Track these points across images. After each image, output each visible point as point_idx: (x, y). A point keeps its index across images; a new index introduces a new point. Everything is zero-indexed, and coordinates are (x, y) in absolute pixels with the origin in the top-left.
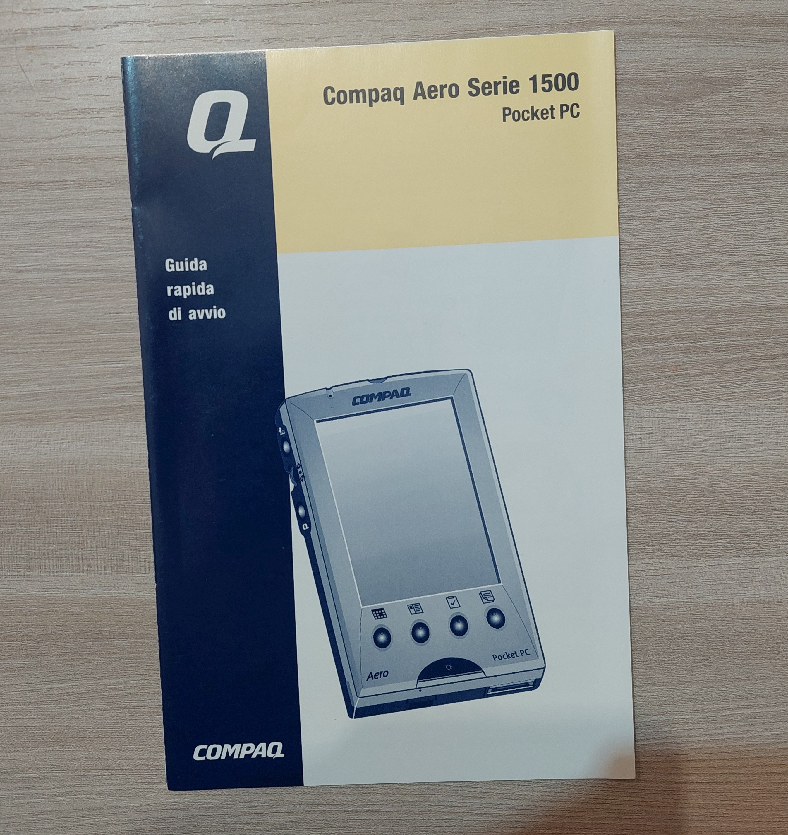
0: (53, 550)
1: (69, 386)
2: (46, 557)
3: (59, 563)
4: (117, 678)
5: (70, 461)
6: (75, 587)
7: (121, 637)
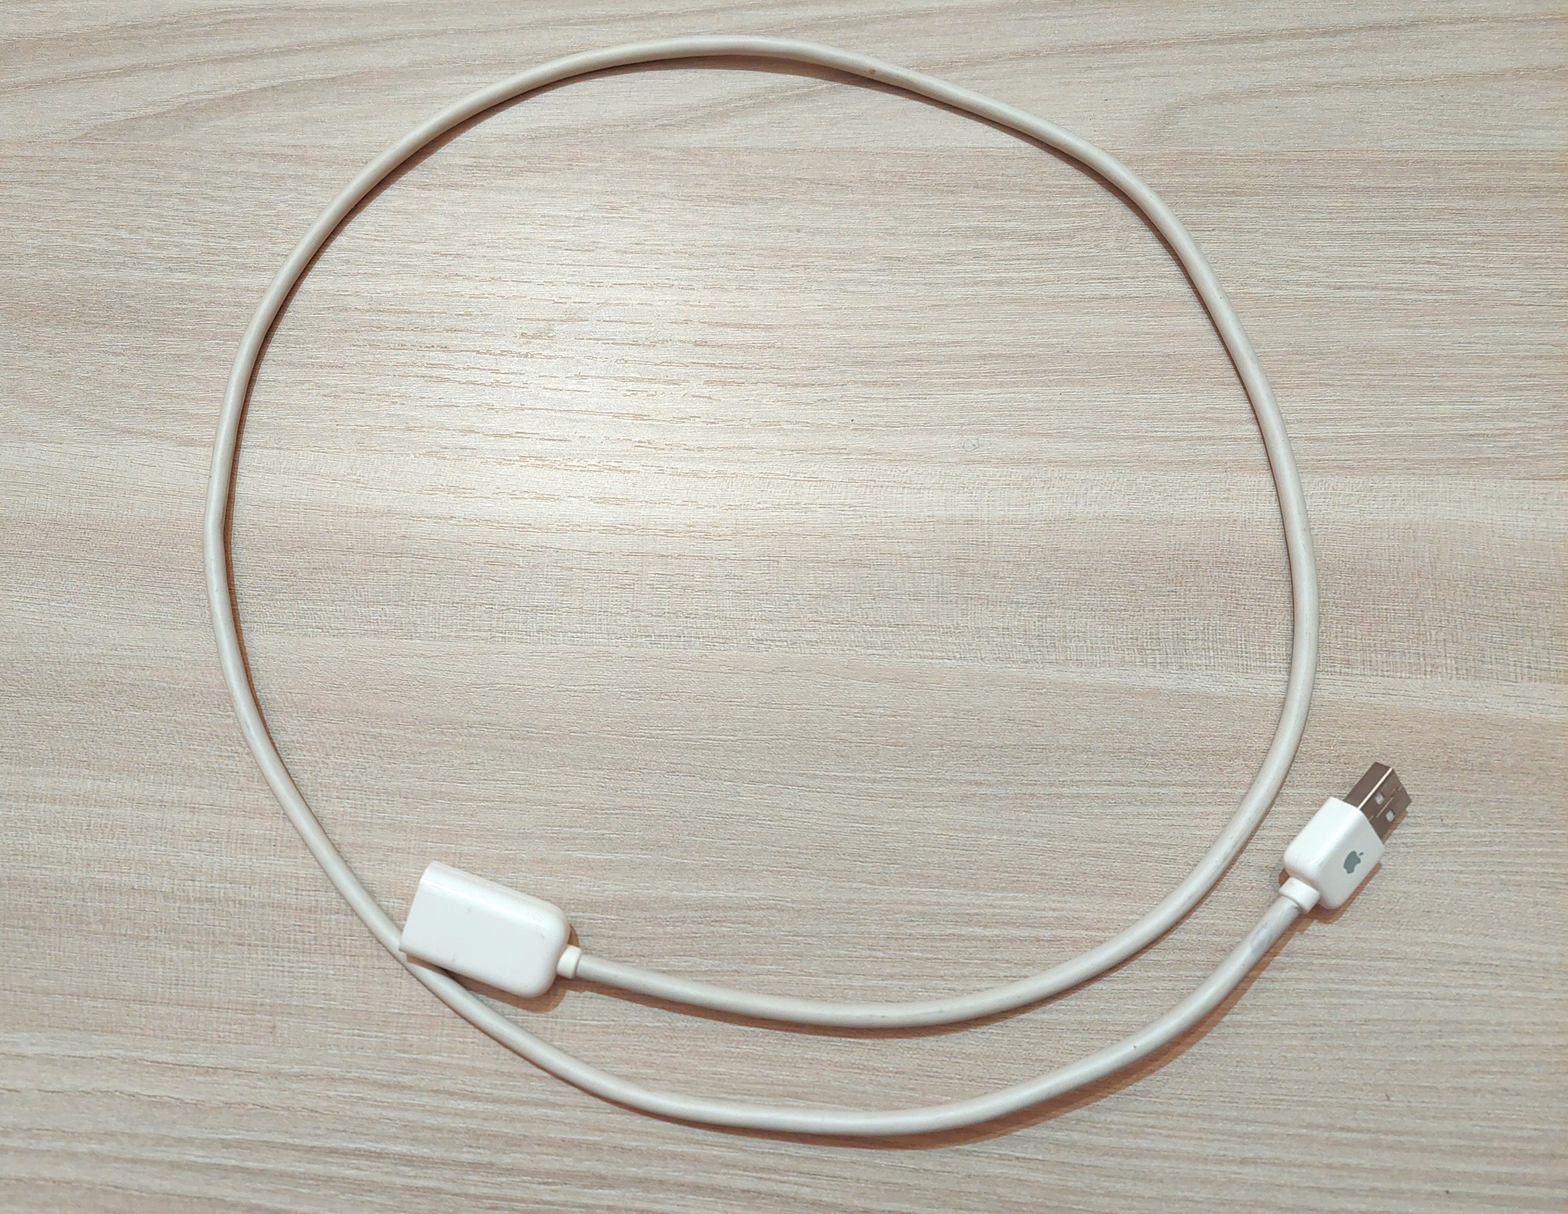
0: (1381, 640)
1: (1403, 429)
2: (1371, 649)
3: (1391, 659)
4: (1479, 827)
5: (1406, 524)
6: (1413, 694)
7: (1484, 769)
